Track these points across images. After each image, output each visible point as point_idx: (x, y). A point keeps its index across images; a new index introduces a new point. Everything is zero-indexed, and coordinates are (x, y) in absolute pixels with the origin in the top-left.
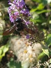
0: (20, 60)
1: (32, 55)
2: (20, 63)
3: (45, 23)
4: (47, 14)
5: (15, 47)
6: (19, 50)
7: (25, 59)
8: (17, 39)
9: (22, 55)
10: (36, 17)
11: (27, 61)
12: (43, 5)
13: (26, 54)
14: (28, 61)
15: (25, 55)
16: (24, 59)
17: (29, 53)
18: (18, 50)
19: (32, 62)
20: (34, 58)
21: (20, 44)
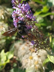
0: (25, 67)
1: (38, 62)
3: (50, 27)
4: (52, 17)
5: (19, 53)
6: (24, 56)
8: (21, 44)
9: (27, 62)
10: (40, 20)
11: (33, 68)
12: (47, 8)
14: (34, 68)
15: (31, 61)
16: (29, 66)
18: (22, 56)
19: (38, 69)
21: (25, 49)
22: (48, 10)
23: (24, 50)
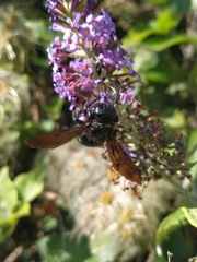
0: (86, 231)
1: (130, 213)
2: (85, 240)
4: (188, 52)
5: (65, 179)
6: (81, 189)
7: (105, 226)
9: (93, 212)
10: (146, 63)
11: (112, 234)
12: (173, 17)
13: (109, 207)
14: (117, 235)
15: (106, 210)
16: (100, 226)
17: (119, 204)
18: (77, 191)
19: (131, 239)
20: (140, 223)
21: (85, 166)
22: (174, 23)
23: (84, 170)
